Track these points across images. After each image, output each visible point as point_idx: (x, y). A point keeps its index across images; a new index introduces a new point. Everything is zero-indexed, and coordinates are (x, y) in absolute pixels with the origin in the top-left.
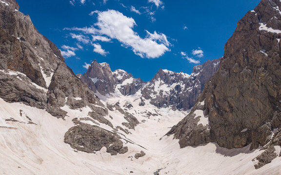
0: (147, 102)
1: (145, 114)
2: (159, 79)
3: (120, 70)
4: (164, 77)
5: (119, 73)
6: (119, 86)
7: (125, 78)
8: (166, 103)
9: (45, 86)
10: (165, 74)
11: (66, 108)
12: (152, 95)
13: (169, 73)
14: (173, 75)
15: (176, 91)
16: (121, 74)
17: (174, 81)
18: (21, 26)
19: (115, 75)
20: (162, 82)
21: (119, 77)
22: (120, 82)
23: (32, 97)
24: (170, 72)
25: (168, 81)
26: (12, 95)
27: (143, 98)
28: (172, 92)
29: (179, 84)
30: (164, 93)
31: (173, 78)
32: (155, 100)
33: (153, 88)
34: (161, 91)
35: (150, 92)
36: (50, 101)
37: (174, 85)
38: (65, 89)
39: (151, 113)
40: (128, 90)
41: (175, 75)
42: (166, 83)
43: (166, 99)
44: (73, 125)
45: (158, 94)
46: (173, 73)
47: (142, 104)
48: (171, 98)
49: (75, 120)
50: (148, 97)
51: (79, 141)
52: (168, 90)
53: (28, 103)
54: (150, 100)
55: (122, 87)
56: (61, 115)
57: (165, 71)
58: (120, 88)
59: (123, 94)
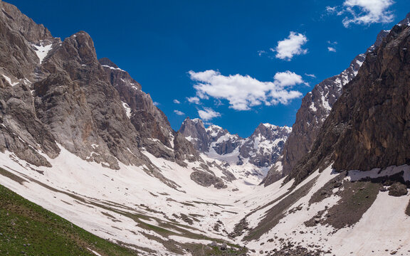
0: (246, 160)
1: (243, 173)
2: (259, 135)
3: (215, 126)
4: (265, 132)
5: (213, 129)
6: (214, 144)
7: (220, 135)
8: (268, 162)
9: (171, 148)
10: (267, 129)
11: (186, 161)
12: (250, 153)
13: (271, 127)
14: (275, 130)
15: (279, 148)
16: (216, 130)
17: (276, 137)
18: (147, 104)
19: (209, 131)
20: (263, 138)
21: (214, 134)
22: (215, 139)
23: (167, 155)
24: (273, 126)
25: (270, 137)
26: (158, 154)
27: (241, 157)
28: (275, 149)
29: (282, 139)
30: (265, 151)
31: (276, 133)
32: (255, 158)
33: (252, 145)
34: (262, 149)
35: (249, 150)
36: (176, 156)
37: (277, 141)
38: (184, 149)
39: (249, 173)
40: (224, 149)
41: (278, 129)
42: (268, 139)
43: (268, 157)
44: (194, 171)
45: (258, 152)
46: (276, 127)
47: (240, 163)
48: (273, 157)
49: (193, 168)
50: (246, 156)
51: (198, 179)
52: (270, 147)
53: (166, 158)
54: (248, 159)
55: (217, 145)
56: (184, 165)
57: (267, 125)
58: (215, 146)
59: (218, 153)
